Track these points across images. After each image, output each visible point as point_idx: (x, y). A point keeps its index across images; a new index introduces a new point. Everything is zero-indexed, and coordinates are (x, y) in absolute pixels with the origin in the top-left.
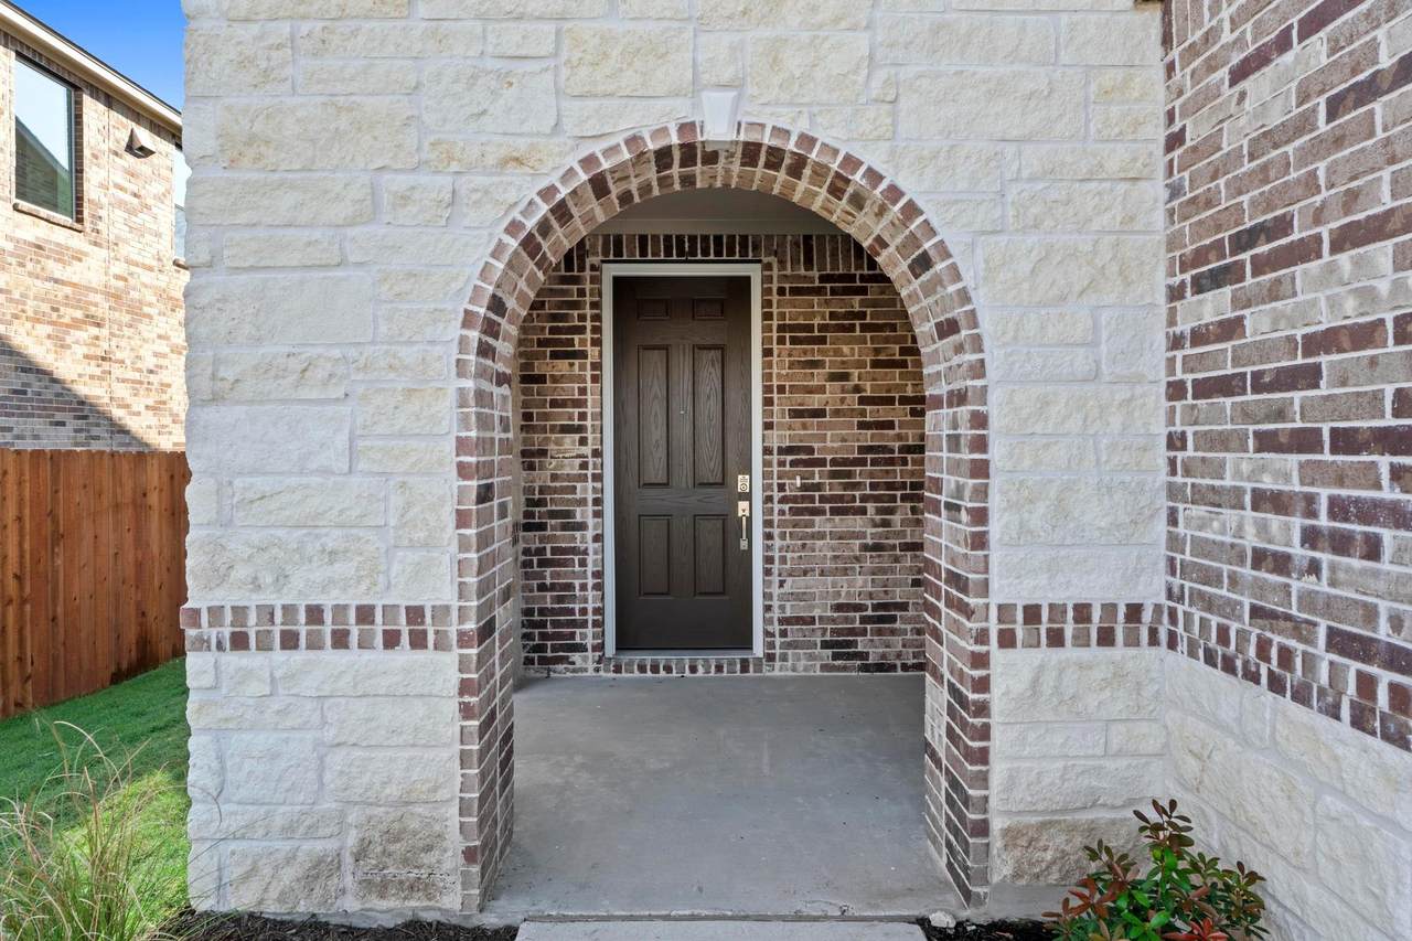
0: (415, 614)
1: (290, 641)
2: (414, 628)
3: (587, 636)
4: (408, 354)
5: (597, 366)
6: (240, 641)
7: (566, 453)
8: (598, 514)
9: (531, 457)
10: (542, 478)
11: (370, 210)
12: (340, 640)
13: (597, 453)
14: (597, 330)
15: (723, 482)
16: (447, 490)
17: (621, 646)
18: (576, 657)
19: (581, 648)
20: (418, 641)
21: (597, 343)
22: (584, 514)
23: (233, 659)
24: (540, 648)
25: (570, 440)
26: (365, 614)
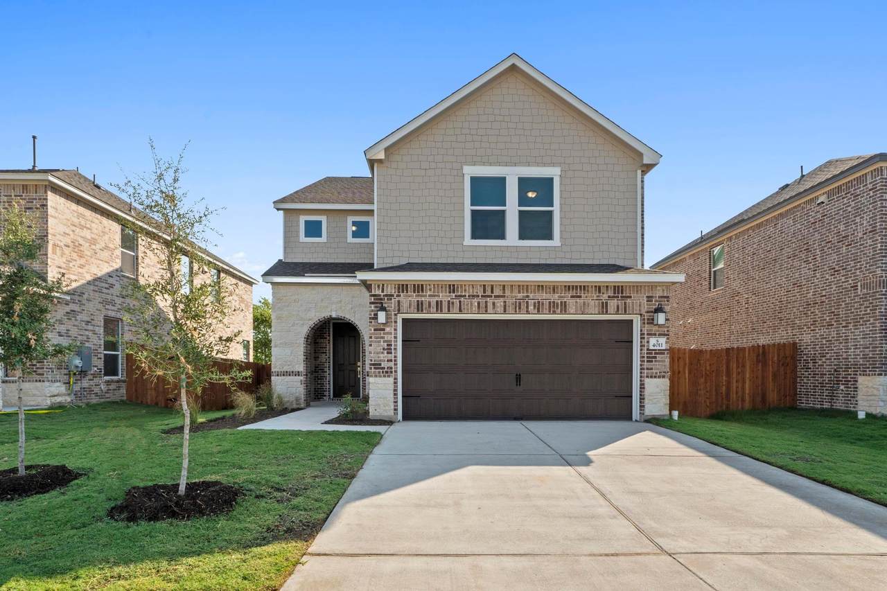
0: (298, 372)
1: (284, 375)
2: (298, 374)
3: (327, 393)
4: (298, 342)
5: (329, 340)
6: (278, 375)
7: (323, 358)
8: (329, 370)
9: (316, 358)
10: (318, 362)
11: (293, 326)
12: (290, 375)
13: (329, 358)
14: (329, 333)
15: (355, 364)
16: (302, 357)
17: (334, 396)
18: (325, 398)
19: (325, 396)
20: (299, 375)
21: (329, 336)
22: (327, 369)
23: (277, 377)
24: (317, 396)
25: (324, 355)
26: (293, 372)
